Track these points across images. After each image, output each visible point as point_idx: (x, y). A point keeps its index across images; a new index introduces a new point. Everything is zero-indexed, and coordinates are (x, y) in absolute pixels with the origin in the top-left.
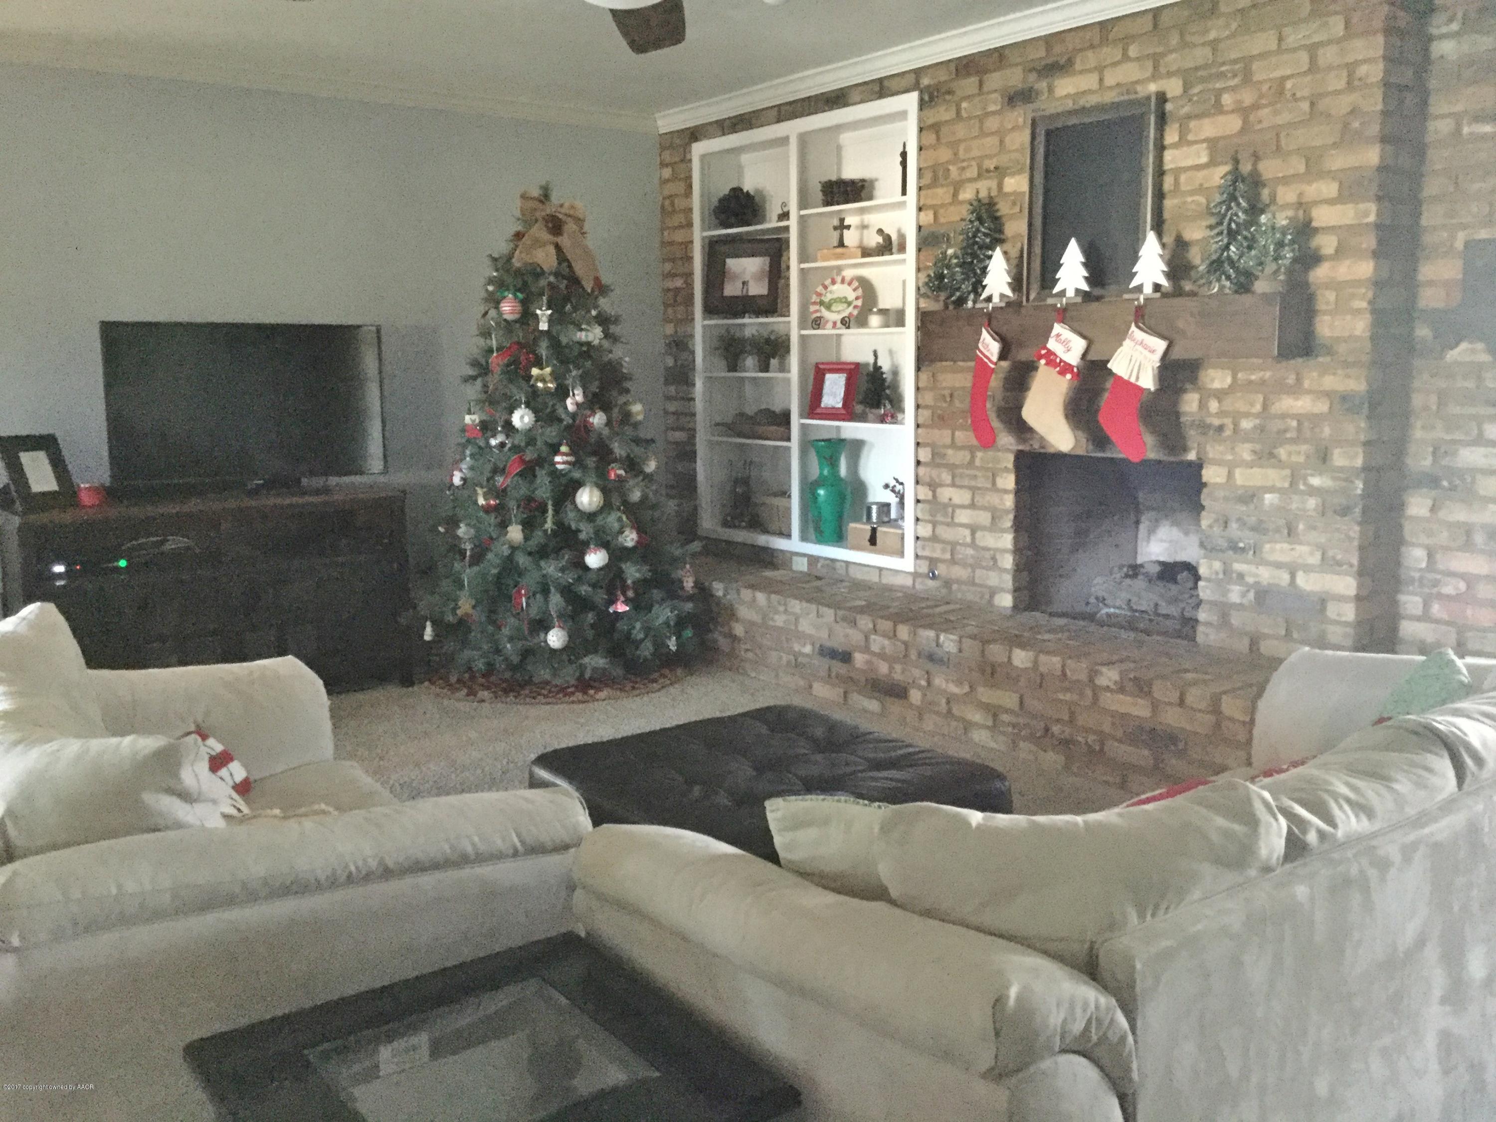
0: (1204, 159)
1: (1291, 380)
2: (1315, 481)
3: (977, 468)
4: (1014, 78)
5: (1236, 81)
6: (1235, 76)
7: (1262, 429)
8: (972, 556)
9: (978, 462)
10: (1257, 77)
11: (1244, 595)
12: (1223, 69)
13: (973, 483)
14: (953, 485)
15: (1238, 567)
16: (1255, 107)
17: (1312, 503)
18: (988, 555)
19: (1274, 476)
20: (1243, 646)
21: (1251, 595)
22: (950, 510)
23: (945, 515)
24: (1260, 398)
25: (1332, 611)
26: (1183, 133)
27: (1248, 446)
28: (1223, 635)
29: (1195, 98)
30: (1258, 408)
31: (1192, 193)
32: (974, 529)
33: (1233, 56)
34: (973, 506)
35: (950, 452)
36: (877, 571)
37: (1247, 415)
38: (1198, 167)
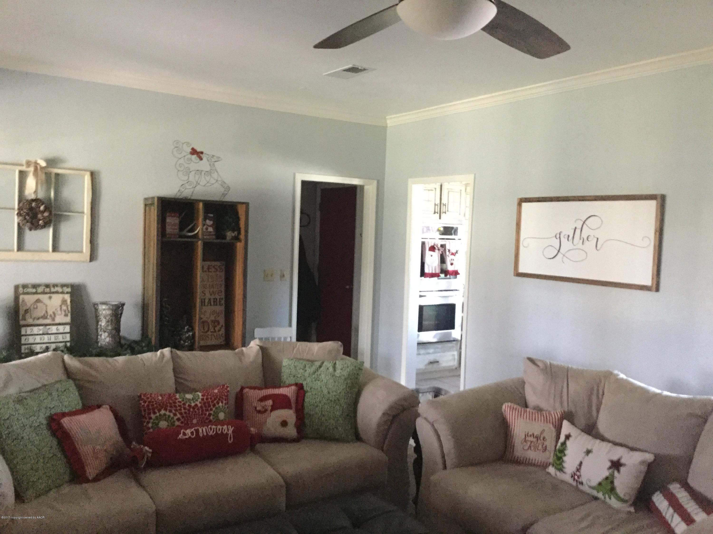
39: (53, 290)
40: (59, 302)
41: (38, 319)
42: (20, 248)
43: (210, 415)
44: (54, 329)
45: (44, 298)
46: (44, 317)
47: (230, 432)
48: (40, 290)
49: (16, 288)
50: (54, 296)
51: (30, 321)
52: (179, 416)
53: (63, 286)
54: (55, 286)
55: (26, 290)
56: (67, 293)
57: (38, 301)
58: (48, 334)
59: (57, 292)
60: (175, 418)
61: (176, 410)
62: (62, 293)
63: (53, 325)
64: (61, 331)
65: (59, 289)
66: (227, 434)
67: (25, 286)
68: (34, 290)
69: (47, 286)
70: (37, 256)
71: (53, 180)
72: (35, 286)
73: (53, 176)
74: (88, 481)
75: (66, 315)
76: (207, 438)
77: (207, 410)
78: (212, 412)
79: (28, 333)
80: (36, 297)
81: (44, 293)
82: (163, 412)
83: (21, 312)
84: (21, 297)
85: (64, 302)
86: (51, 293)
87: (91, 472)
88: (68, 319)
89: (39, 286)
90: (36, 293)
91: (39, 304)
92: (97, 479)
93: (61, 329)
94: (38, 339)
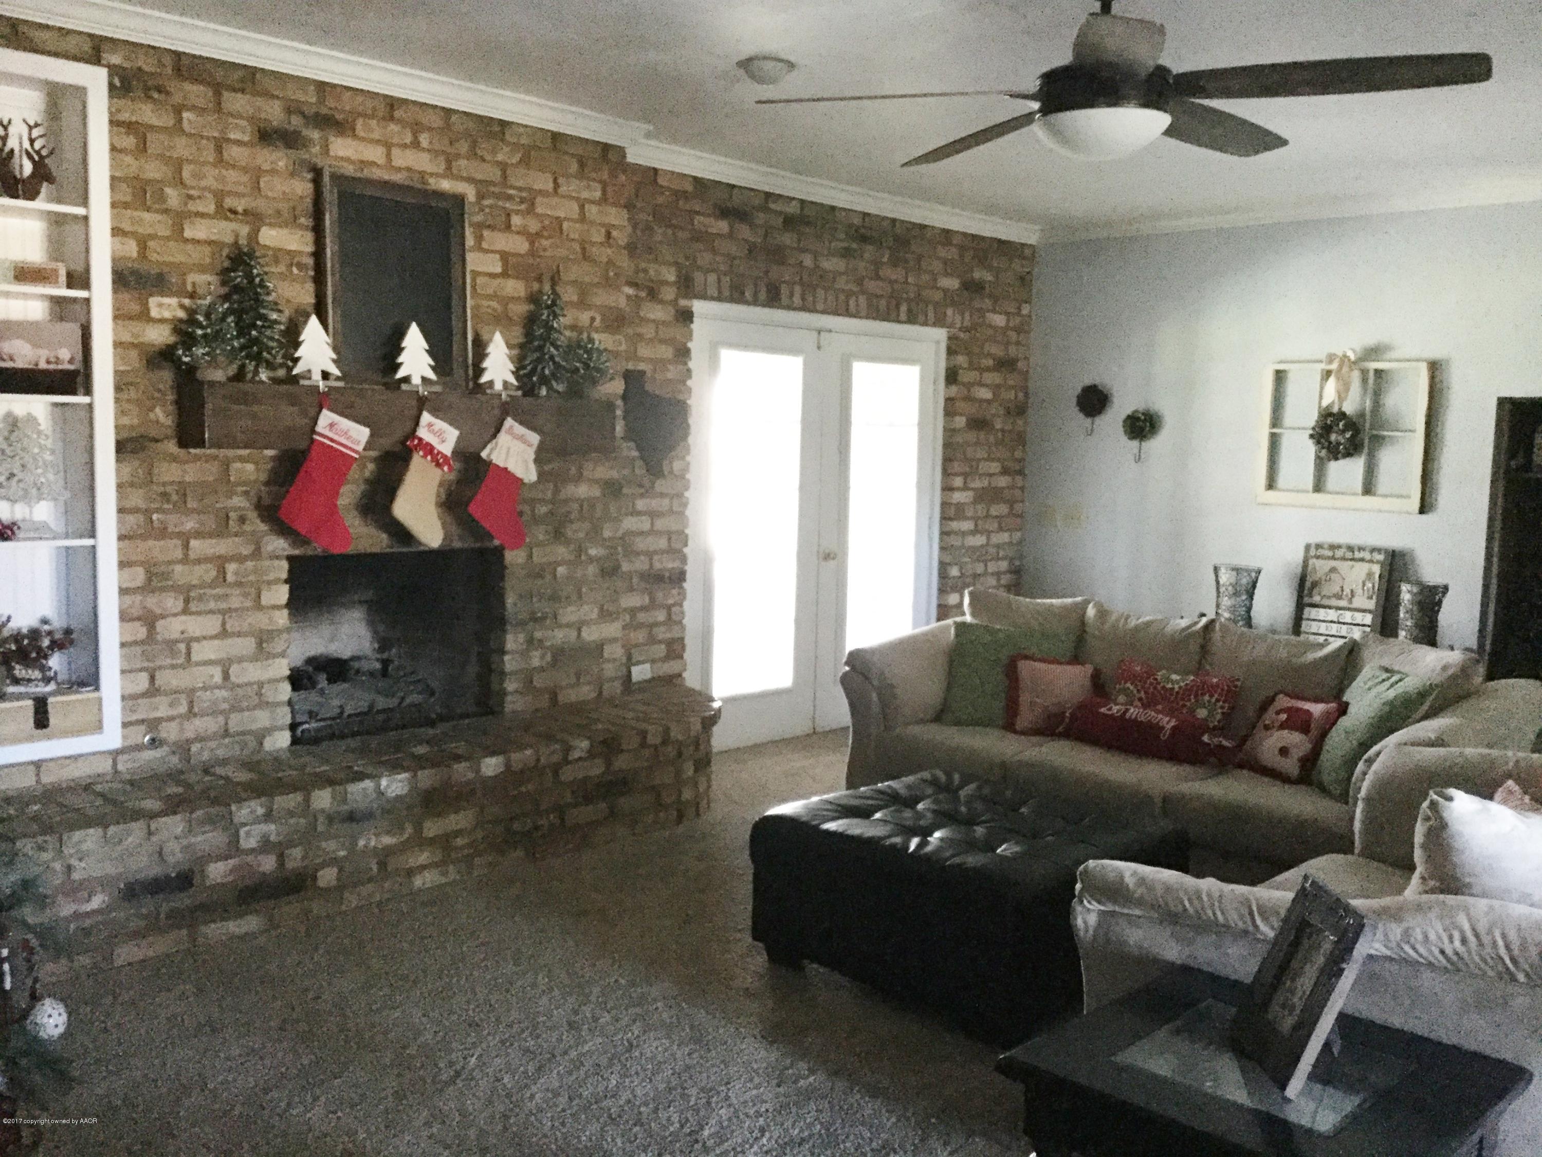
0: (499, 270)
1: (573, 470)
2: (593, 552)
3: (231, 585)
4: (274, 112)
5: (523, 207)
6: (522, 202)
7: (551, 513)
8: (225, 700)
9: (230, 578)
10: (539, 210)
11: (542, 657)
12: (511, 192)
13: (223, 605)
14: (185, 611)
15: (538, 635)
16: (538, 234)
17: (592, 570)
18: (251, 691)
19: (562, 552)
20: (544, 702)
21: (549, 657)
22: (182, 647)
23: (173, 653)
24: (551, 485)
25: (607, 651)
26: (479, 238)
27: (542, 528)
28: (529, 698)
29: (487, 210)
30: (549, 495)
31: (490, 297)
32: (225, 666)
33: (520, 184)
34: (224, 634)
35: (178, 568)
36: (32, 767)
37: (542, 501)
38: (492, 276)
39: (1357, 555)
40: (1363, 576)
41: (1329, 597)
42: (1318, 487)
43: (1184, 706)
44: (1347, 616)
45: (1343, 566)
46: (1339, 597)
47: (1169, 726)
48: (1339, 553)
49: (1308, 547)
50: (1358, 565)
51: (1316, 599)
52: (1142, 694)
53: (1373, 550)
54: (1361, 549)
55: (1321, 552)
56: (1378, 562)
57: (1333, 570)
58: (1339, 623)
59: (1362, 560)
60: (1138, 695)
61: (1143, 687)
62: (1371, 561)
63: (1349, 609)
64: (1359, 621)
65: (1367, 555)
66: (1163, 728)
67: (1318, 546)
68: (1330, 554)
69: (1351, 548)
70: (1339, 501)
71: (1371, 381)
72: (1333, 547)
73: (1371, 374)
74: (1015, 732)
75: (1370, 598)
76: (1135, 722)
77: (1183, 699)
78: (1188, 704)
79: (1312, 617)
80: (1333, 563)
81: (1344, 559)
82: (1128, 685)
83: (1308, 584)
84: (1311, 562)
85: (1370, 575)
86: (1352, 560)
87: (1021, 723)
88: (1371, 604)
89: (1339, 547)
90: (1333, 558)
91: (1333, 576)
92: (1023, 733)
93: (1359, 617)
94: (1323, 627)
